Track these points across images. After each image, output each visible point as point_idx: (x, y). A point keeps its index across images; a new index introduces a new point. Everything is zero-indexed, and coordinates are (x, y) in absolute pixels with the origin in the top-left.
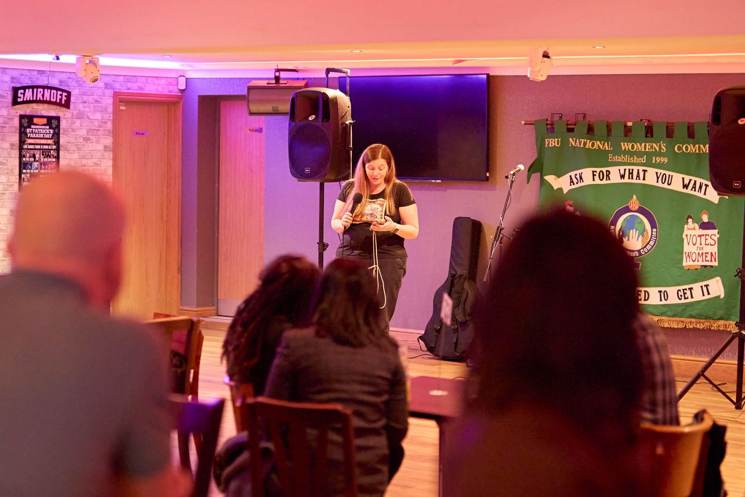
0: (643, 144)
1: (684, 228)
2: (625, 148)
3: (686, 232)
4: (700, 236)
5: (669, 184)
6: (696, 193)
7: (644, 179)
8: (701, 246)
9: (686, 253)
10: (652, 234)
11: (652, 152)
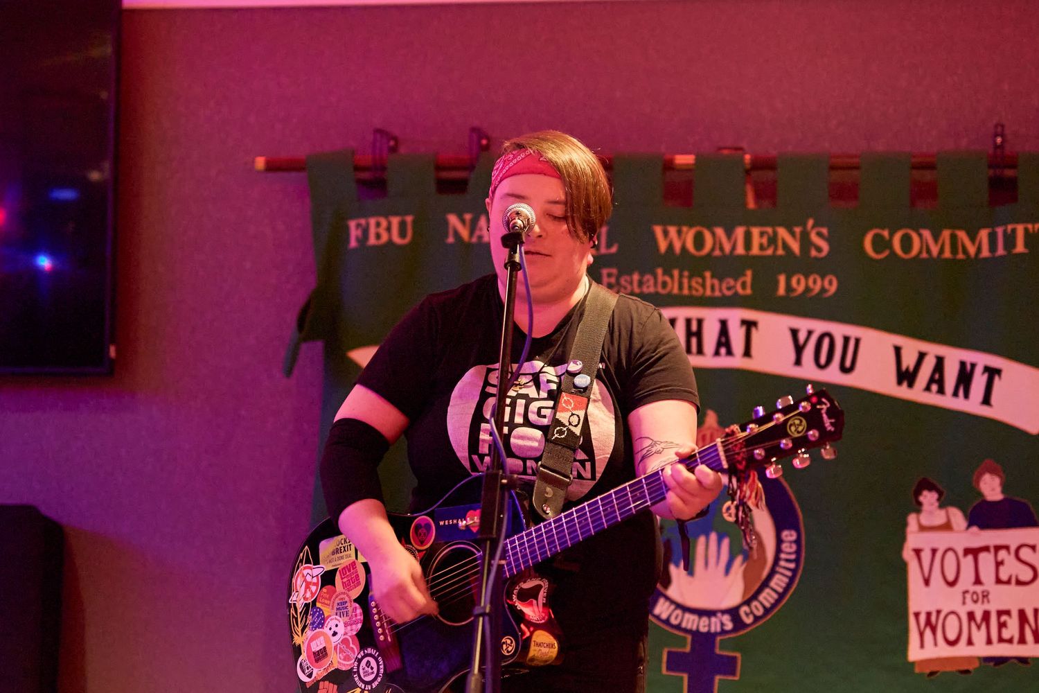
0: (740, 232)
1: (905, 524)
2: (670, 247)
3: (914, 539)
4: (974, 552)
5: (845, 370)
6: (948, 401)
7: (747, 353)
8: (979, 589)
9: (917, 615)
10: (778, 550)
11: (774, 256)
